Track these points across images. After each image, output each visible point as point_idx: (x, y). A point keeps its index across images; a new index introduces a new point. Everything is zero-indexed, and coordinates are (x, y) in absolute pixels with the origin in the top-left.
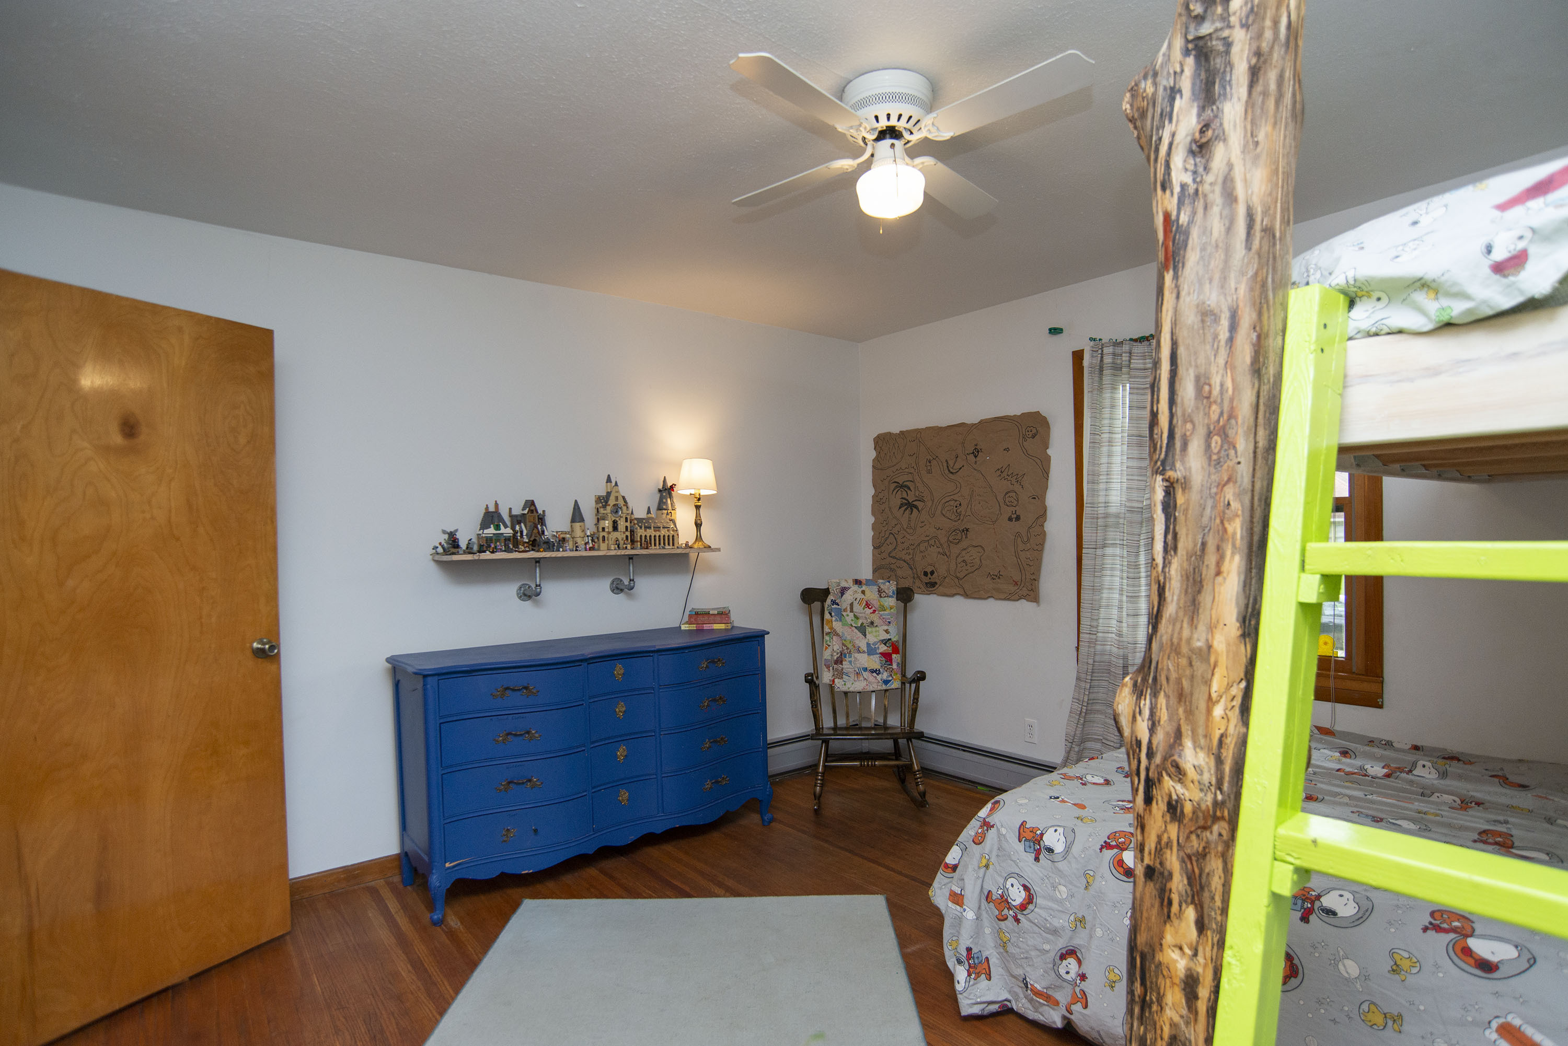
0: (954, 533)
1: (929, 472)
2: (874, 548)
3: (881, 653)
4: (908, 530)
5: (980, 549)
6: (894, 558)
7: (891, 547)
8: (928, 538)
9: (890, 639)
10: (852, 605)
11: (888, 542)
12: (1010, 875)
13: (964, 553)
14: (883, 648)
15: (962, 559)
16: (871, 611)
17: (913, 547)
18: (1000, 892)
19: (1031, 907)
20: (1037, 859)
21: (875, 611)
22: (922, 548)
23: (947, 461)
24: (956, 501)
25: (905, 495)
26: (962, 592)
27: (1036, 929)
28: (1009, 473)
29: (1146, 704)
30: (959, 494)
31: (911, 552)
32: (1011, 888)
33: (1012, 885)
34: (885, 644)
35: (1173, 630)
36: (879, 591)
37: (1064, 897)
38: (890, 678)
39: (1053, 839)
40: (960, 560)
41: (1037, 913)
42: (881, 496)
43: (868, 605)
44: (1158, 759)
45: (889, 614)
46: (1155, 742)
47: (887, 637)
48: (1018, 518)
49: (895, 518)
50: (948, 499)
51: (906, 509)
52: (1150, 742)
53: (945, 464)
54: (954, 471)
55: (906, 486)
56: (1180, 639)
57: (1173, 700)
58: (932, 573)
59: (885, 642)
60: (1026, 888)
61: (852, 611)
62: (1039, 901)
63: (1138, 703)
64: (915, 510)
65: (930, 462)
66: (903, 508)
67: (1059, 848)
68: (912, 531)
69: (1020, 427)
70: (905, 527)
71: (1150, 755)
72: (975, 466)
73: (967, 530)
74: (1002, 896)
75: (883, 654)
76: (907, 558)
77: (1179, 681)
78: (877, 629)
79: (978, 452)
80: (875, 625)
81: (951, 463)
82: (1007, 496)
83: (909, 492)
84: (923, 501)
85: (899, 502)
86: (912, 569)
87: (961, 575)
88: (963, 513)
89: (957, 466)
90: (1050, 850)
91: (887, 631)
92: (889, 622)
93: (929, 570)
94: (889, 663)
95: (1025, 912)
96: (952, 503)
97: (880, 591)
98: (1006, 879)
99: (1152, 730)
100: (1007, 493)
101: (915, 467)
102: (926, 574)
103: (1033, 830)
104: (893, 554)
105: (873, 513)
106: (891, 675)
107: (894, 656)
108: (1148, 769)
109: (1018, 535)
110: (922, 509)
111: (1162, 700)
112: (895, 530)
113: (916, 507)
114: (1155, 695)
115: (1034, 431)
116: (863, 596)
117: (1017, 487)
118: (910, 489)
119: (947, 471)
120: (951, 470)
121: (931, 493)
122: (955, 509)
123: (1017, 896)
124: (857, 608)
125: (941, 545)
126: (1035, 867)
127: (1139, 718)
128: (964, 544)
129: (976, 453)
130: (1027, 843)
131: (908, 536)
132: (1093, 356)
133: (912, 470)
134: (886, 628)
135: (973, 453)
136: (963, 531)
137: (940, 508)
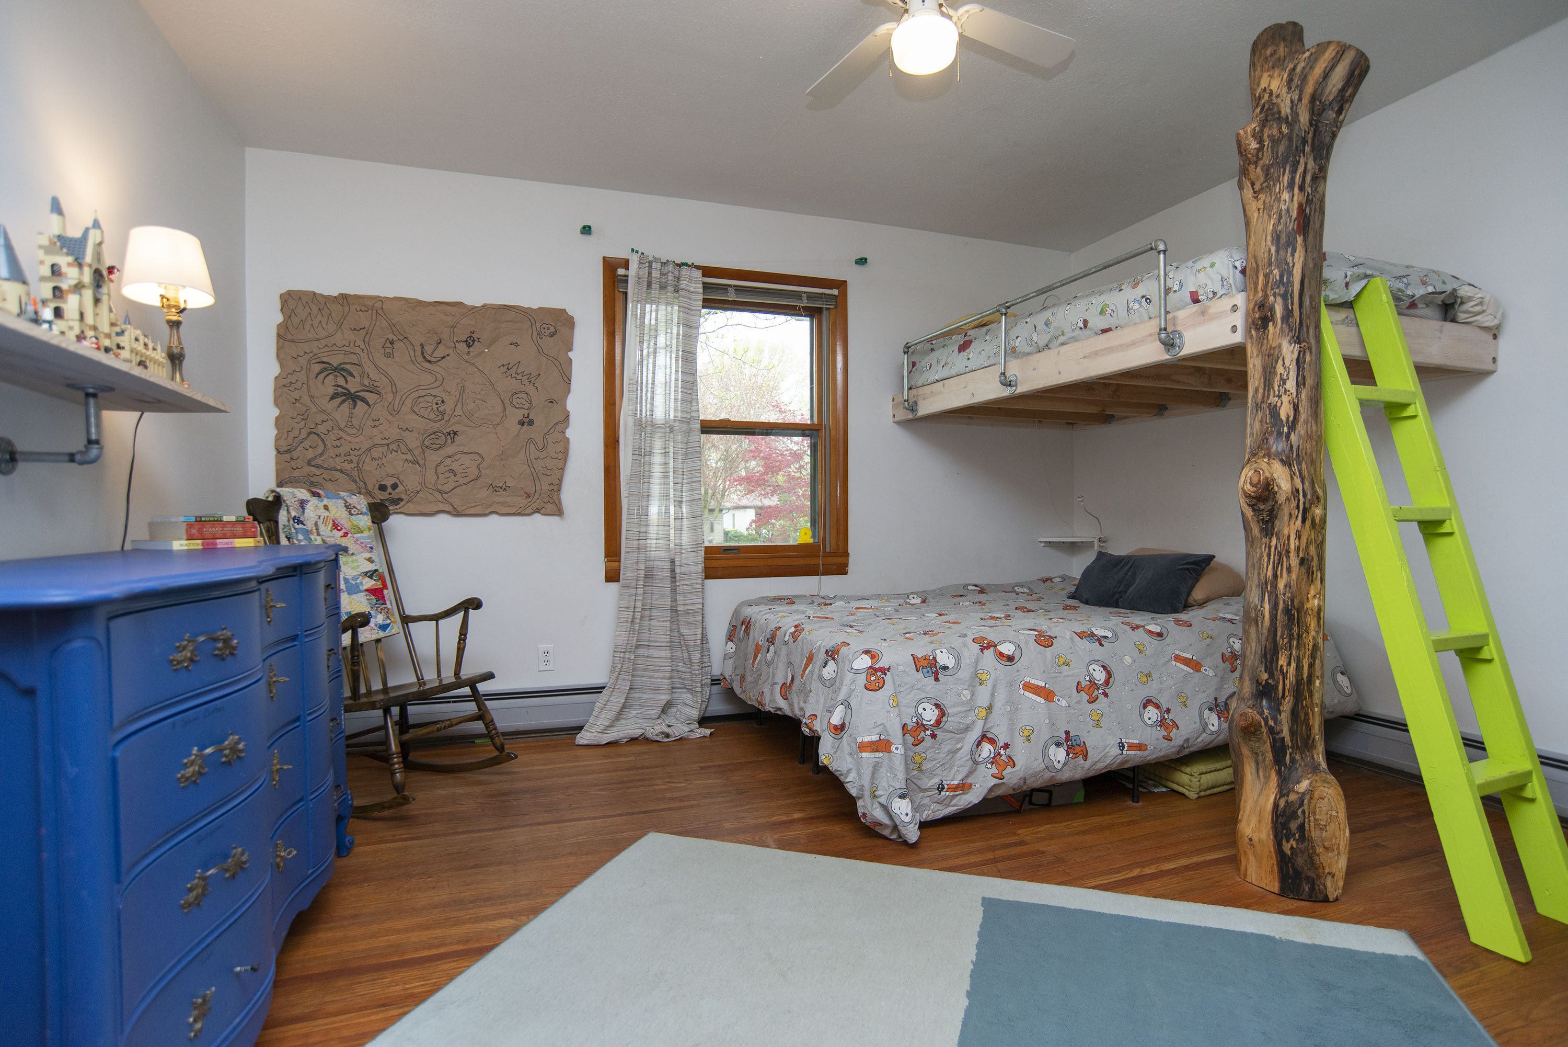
0: (433, 436)
1: (389, 356)
2: (278, 452)
3: (367, 590)
4: (346, 429)
5: (476, 457)
6: (317, 467)
7: (310, 454)
8: (386, 442)
9: (376, 570)
10: (316, 524)
11: (306, 444)
12: (919, 702)
13: (448, 461)
14: (369, 583)
15: (448, 468)
16: (341, 533)
17: (356, 453)
18: (914, 720)
19: (944, 719)
20: (937, 679)
21: (347, 533)
22: (376, 453)
23: (422, 346)
24: (435, 396)
25: (341, 381)
26: (450, 509)
27: (950, 735)
28: (519, 371)
29: (1295, 468)
30: (441, 389)
31: (355, 459)
32: (924, 712)
33: (924, 709)
34: (371, 577)
35: (1307, 427)
36: (346, 507)
37: (969, 698)
38: (388, 621)
39: (944, 658)
40: (441, 469)
41: (950, 722)
42: (292, 378)
43: (336, 526)
44: (1309, 497)
45: (369, 537)
46: (1305, 488)
47: (370, 567)
48: (531, 423)
49: (323, 411)
50: (424, 393)
51: (344, 401)
52: (1303, 489)
53: (419, 349)
54: (433, 360)
55: (344, 370)
56: (1312, 432)
57: (1309, 464)
58: (395, 486)
59: (371, 574)
60: (937, 706)
61: (319, 534)
62: (950, 711)
63: (1291, 470)
64: (359, 403)
65: (392, 343)
66: (340, 400)
67: (950, 663)
68: (354, 431)
69: (533, 322)
70: (342, 425)
71: (1305, 495)
72: (466, 357)
73: (455, 433)
74: (917, 723)
75: (371, 591)
76: (347, 466)
77: (1311, 455)
78: (354, 557)
79: (474, 341)
80: (350, 552)
81: (428, 349)
82: (515, 396)
83: (349, 378)
84: (378, 393)
85: (331, 391)
86: (355, 482)
87: (447, 488)
88: (449, 411)
89: (439, 353)
90: (945, 668)
91: (370, 560)
92: (371, 548)
93: (389, 482)
94: (381, 602)
95: (941, 726)
96: (430, 398)
97: (348, 507)
98: (916, 707)
99: (1303, 483)
100: (516, 393)
101: (363, 346)
102: (383, 488)
103: (925, 658)
104: (319, 461)
105: (277, 402)
106: (388, 617)
107: (385, 592)
108: (1304, 503)
109: (530, 441)
110: (375, 404)
111: (1304, 465)
112: (321, 429)
113: (363, 400)
114: (1299, 464)
115: (552, 329)
116: (327, 514)
117: (530, 389)
118: (352, 375)
119: (420, 359)
120: (429, 358)
121: (393, 383)
122: (435, 407)
123: (930, 715)
124: (322, 528)
125: (410, 450)
126: (939, 686)
127: (1295, 477)
128: (450, 450)
129: (470, 342)
130: (925, 670)
131: (345, 436)
132: (639, 268)
133: (358, 350)
134: (368, 555)
135: (466, 341)
136: (449, 434)
137: (409, 402)
